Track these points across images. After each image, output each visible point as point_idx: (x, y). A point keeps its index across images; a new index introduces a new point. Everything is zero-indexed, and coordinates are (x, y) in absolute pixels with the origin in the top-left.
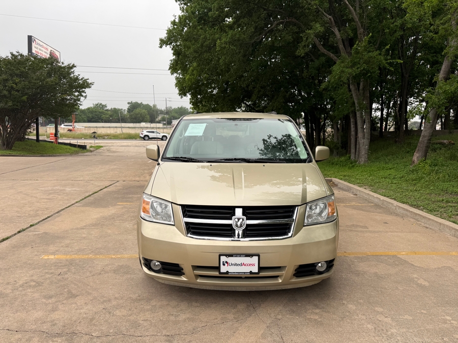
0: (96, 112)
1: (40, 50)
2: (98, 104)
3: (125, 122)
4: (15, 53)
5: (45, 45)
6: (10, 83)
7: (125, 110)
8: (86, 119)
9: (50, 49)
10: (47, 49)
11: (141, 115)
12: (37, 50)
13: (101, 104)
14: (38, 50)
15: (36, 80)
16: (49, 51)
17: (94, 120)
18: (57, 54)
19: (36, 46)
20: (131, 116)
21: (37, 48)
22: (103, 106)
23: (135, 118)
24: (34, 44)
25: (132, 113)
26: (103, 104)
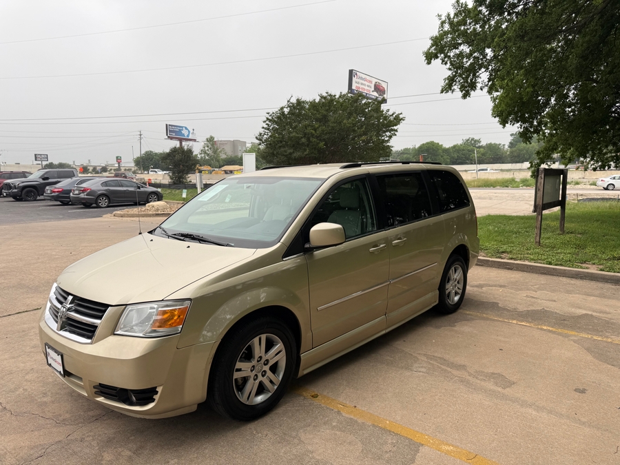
0: (463, 150)
1: (362, 84)
2: (469, 140)
3: (503, 163)
4: (325, 95)
5: (368, 78)
6: (310, 130)
7: (504, 145)
8: (449, 160)
9: (374, 81)
10: (371, 82)
11: (527, 151)
12: (358, 85)
13: (473, 139)
14: (360, 85)
15: (334, 122)
16: (374, 83)
17: (460, 161)
18: (384, 85)
19: (358, 80)
20: (511, 152)
21: (358, 83)
22: (475, 141)
23: (518, 156)
24: (354, 79)
25: (514, 149)
26: (476, 138)
